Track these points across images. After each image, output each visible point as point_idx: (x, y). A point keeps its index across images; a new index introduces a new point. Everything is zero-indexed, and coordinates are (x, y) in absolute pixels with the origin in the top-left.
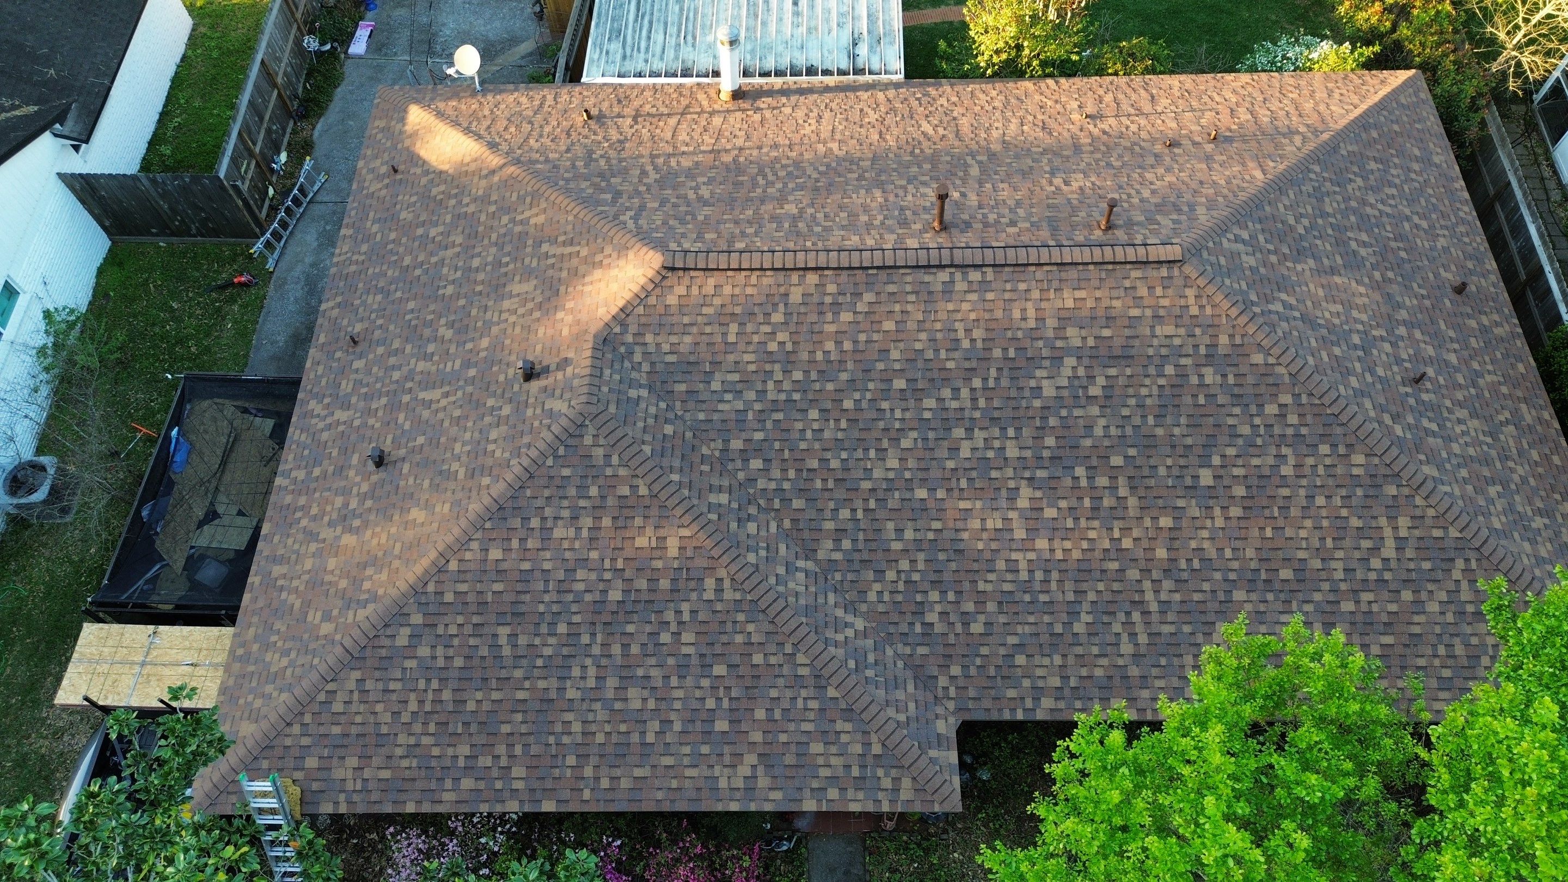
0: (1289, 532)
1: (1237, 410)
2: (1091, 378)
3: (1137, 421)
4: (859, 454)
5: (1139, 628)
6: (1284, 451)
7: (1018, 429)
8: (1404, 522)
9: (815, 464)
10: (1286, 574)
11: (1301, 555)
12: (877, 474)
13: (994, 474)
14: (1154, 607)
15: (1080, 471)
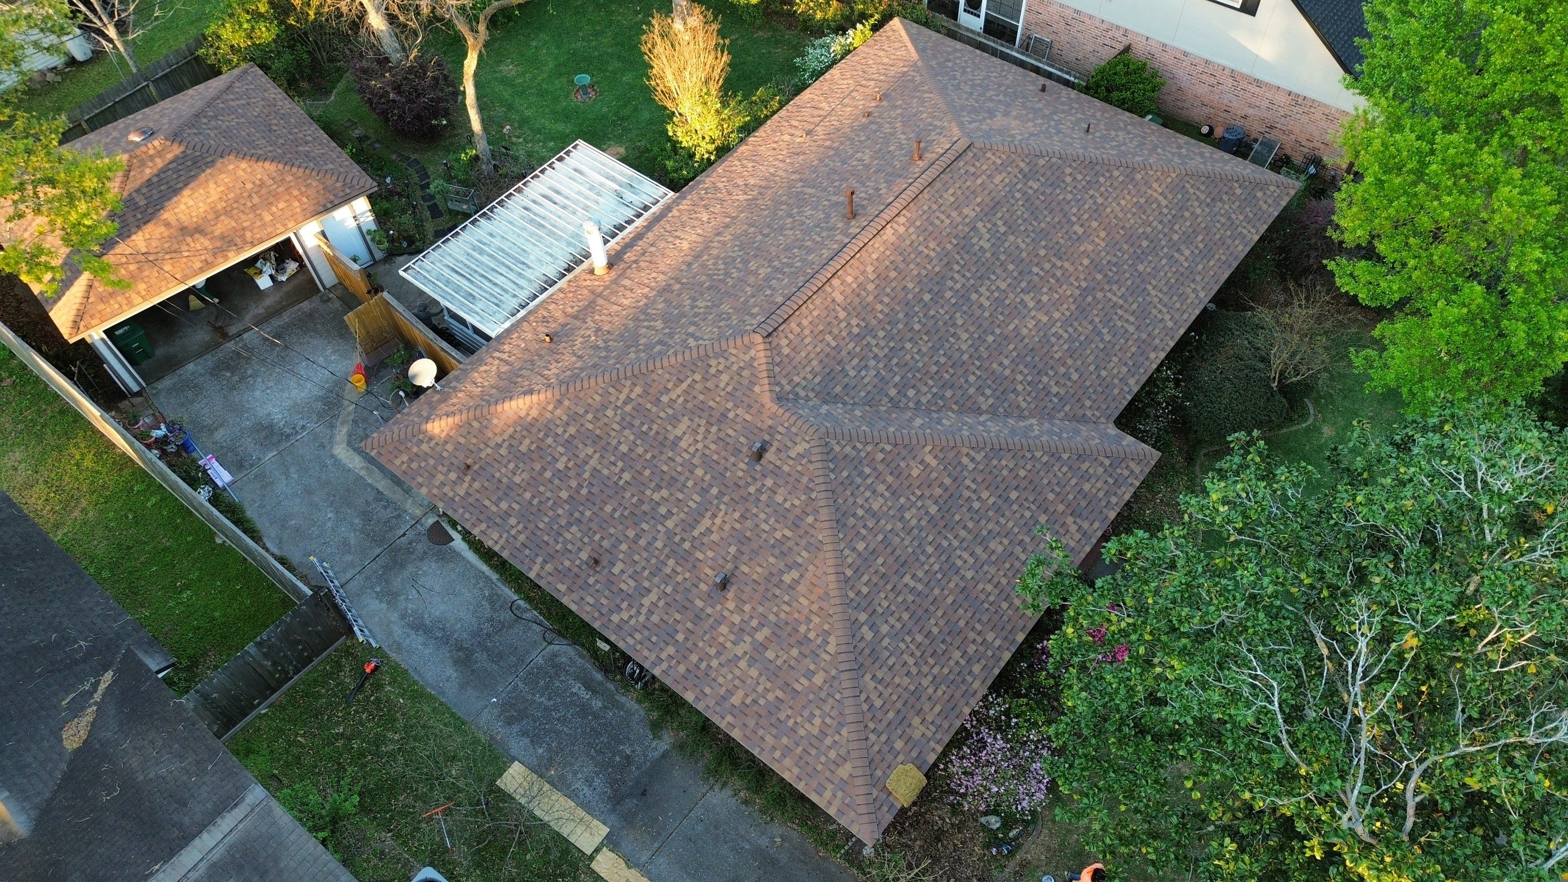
0: (1128, 225)
1: (1058, 191)
2: (995, 224)
3: (1031, 228)
4: (947, 345)
5: (1126, 316)
6: (1091, 192)
7: (994, 273)
8: (1155, 185)
9: (934, 369)
10: (1145, 243)
11: (1141, 231)
12: (964, 347)
13: (1007, 302)
14: (1121, 302)
15: (1035, 270)
